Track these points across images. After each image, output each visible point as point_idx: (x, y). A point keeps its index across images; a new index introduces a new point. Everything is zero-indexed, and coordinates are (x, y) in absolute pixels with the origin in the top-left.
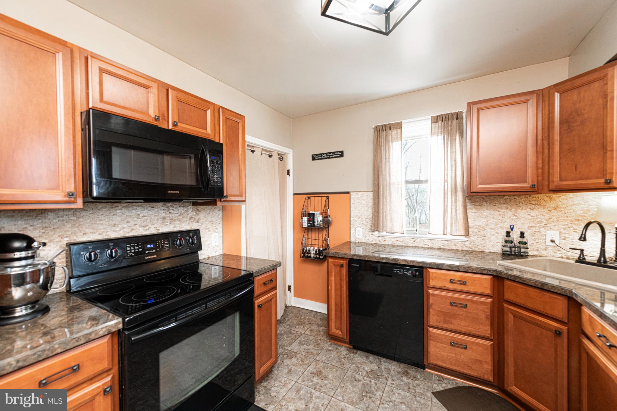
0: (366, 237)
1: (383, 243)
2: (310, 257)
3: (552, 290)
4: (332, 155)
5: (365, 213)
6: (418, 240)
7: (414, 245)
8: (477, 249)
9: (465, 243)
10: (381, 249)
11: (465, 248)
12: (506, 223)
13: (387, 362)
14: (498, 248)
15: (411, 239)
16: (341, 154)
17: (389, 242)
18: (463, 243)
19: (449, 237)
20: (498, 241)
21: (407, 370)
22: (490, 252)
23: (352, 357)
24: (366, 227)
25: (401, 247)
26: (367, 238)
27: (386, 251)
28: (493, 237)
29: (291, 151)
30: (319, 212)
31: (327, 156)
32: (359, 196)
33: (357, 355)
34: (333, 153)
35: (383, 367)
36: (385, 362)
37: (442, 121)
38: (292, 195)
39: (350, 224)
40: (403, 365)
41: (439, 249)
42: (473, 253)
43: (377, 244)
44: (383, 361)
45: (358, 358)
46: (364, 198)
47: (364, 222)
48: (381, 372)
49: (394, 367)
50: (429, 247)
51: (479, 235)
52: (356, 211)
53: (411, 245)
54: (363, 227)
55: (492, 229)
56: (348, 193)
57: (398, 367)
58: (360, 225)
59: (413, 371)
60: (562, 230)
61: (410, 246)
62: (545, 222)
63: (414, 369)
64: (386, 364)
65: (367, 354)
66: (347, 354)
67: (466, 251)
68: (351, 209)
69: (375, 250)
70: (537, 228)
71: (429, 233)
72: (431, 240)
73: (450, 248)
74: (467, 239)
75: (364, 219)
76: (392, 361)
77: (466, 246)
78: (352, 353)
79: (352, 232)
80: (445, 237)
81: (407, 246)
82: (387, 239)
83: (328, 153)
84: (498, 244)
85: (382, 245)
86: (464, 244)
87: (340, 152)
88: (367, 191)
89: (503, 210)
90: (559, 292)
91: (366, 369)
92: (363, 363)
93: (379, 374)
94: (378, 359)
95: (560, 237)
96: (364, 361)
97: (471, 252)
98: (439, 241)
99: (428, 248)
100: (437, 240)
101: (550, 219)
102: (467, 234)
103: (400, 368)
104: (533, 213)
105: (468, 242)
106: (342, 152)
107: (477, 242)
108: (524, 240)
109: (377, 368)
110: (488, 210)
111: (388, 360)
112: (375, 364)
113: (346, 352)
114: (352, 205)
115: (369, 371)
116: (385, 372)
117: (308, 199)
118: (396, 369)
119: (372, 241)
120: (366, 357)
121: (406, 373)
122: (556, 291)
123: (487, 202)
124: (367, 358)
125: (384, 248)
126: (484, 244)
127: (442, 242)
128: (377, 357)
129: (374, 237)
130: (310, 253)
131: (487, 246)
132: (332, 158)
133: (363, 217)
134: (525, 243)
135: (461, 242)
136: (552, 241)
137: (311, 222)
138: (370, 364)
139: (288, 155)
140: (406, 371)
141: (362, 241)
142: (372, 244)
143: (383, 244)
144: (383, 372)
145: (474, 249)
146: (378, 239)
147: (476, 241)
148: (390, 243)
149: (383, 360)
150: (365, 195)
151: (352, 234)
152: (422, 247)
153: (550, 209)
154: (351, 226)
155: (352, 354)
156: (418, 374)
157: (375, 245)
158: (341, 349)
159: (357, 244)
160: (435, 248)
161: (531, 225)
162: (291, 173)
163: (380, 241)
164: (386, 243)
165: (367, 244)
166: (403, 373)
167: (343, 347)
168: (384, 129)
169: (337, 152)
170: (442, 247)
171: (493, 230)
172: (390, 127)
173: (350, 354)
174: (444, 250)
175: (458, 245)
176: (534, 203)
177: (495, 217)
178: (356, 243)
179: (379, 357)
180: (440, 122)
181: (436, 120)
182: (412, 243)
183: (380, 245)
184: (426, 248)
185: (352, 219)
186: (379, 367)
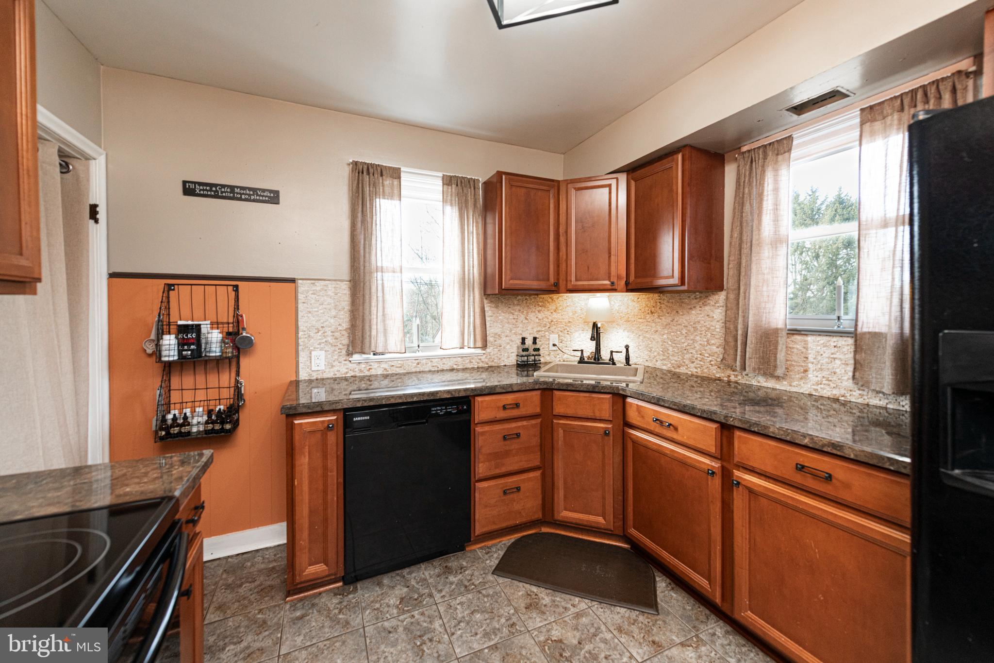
0: (332, 366)
1: (368, 373)
2: (189, 433)
3: (602, 391)
4: (250, 195)
5: (332, 321)
6: (424, 361)
7: (418, 370)
8: (493, 364)
9: (481, 357)
10: (364, 385)
11: (481, 365)
12: (519, 329)
13: (413, 572)
14: (512, 360)
15: (414, 361)
16: (274, 198)
17: (378, 370)
18: (479, 357)
19: (466, 351)
20: (512, 351)
21: (445, 565)
22: (505, 365)
23: (354, 601)
24: (333, 348)
25: (398, 376)
26: (336, 369)
27: (372, 387)
28: (508, 347)
29: (101, 154)
30: (208, 322)
31: (232, 191)
32: (318, 288)
33: (360, 592)
34: (250, 189)
35: (413, 582)
36: (410, 573)
37: (457, 185)
38: (105, 276)
39: (297, 344)
40: (436, 562)
41: (452, 370)
42: (491, 369)
43: (355, 377)
44: (408, 574)
45: (366, 595)
46: (330, 293)
47: (329, 339)
48: (416, 591)
49: (427, 572)
50: (439, 369)
51: (495, 345)
52: (313, 319)
53: (414, 370)
54: (327, 348)
55: (506, 336)
56: (293, 281)
57: (432, 569)
58: (320, 344)
59: (453, 561)
60: (560, 333)
61: (412, 373)
62: (548, 325)
63: (453, 559)
64: (413, 575)
65: (375, 579)
66: (341, 602)
67: (482, 368)
68: (300, 314)
69: (350, 389)
70: (543, 332)
71: (441, 348)
72: (441, 359)
73: (465, 367)
74: (484, 352)
75: (329, 333)
76: (418, 566)
77: (482, 362)
78: (349, 594)
79: (301, 359)
80: (462, 351)
81: (408, 373)
82: (375, 366)
83: (237, 187)
84: (513, 354)
85: (364, 377)
86: (480, 359)
87: (271, 191)
88: (335, 280)
89: (516, 313)
90: (608, 391)
91: (392, 602)
92: (380, 597)
93: (416, 596)
94: (398, 574)
95: (559, 339)
96: (380, 593)
97: (487, 369)
98: (451, 359)
99: (438, 371)
100: (450, 357)
101: (552, 321)
102: (485, 346)
103: (435, 568)
104: (540, 316)
105: (485, 356)
106: (277, 193)
107: (494, 355)
108: (537, 346)
109: (406, 590)
110: (504, 313)
111: (413, 568)
112: (399, 587)
113: (335, 601)
114: (300, 306)
115: (398, 603)
116: (421, 587)
117: (169, 290)
118: (432, 573)
119: (347, 373)
120: (378, 584)
121: (448, 570)
122: (605, 391)
123: (502, 302)
124: (380, 584)
125: (368, 382)
126: (500, 357)
127: (455, 360)
128: (393, 574)
129: (350, 365)
130: (189, 424)
131: (503, 359)
132: (246, 200)
133: (327, 329)
134: (538, 350)
135: (476, 357)
136: (554, 345)
137: (192, 347)
138: (392, 592)
139: (92, 162)
140: (446, 567)
141: (325, 376)
142: (346, 379)
143: (367, 376)
144: (419, 589)
145: (490, 364)
146: (357, 368)
147: (492, 354)
148: (380, 372)
149: (405, 571)
150: (330, 286)
151: (301, 365)
152: (430, 371)
153: (552, 311)
154: (300, 348)
155: (351, 596)
156: (461, 561)
157: (353, 379)
158: (323, 600)
159: (313, 384)
160: (447, 370)
161: (539, 329)
162: (102, 215)
163: (361, 371)
164: (373, 372)
165: (335, 379)
166: (444, 573)
167: (324, 595)
168: (371, 170)
169: (264, 191)
170: (455, 367)
171: (507, 338)
172: (381, 171)
173: (346, 599)
174: (458, 370)
175: (473, 361)
176: (540, 304)
177: (510, 321)
178: (310, 381)
179: (397, 572)
180: (454, 186)
181: (448, 181)
182: (416, 367)
183: (362, 379)
184: (435, 371)
185: (301, 334)
186: (408, 587)
